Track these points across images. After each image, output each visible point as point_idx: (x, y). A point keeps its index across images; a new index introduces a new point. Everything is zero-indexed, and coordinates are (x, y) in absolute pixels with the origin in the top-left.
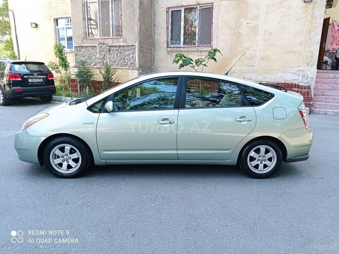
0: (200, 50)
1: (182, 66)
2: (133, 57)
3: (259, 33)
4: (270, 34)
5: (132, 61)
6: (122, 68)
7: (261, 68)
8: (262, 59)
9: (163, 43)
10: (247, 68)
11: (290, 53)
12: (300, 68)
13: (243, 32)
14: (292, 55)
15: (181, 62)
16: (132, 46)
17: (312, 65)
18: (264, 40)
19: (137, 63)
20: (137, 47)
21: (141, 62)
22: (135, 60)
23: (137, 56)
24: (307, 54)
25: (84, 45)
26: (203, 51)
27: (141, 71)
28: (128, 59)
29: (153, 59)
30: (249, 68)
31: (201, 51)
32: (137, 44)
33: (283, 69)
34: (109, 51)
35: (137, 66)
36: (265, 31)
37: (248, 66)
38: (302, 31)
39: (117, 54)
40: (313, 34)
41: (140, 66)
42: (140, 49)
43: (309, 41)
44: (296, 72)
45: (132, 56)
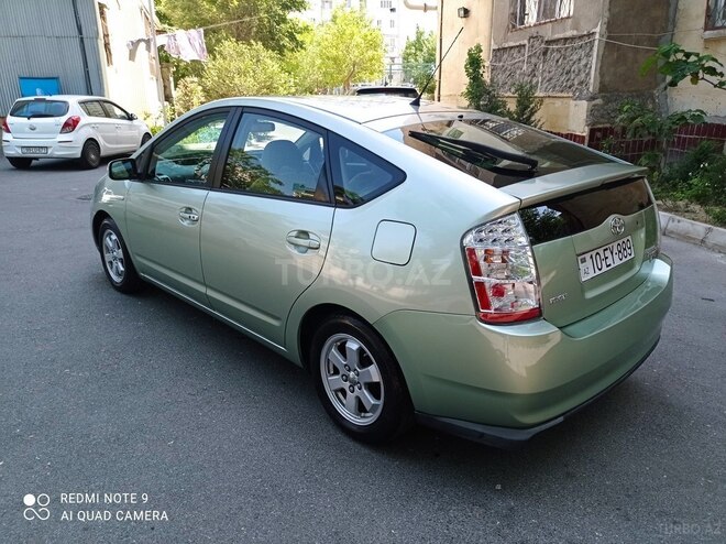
2: (586, 66)
5: (583, 75)
6: (560, 94)
16: (590, 35)
19: (592, 81)
20: (597, 35)
21: (609, 78)
22: (588, 74)
23: (594, 61)
25: (506, 46)
28: (577, 71)
32: (598, 30)
34: (545, 53)
35: (591, 89)
39: (557, 61)
42: (607, 43)
45: (583, 62)
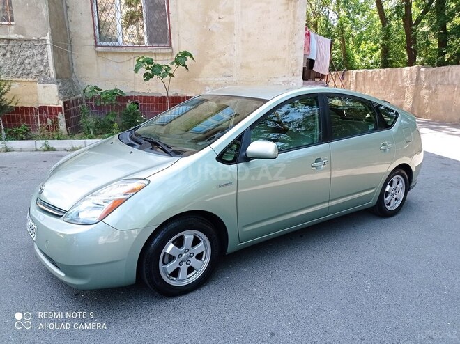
0: (154, 52)
1: (148, 77)
2: (42, 61)
3: (235, 32)
4: (249, 35)
5: (41, 68)
6: (20, 79)
7: (241, 79)
8: (242, 67)
9: (87, 38)
10: (224, 78)
11: (274, 59)
12: (285, 79)
13: (215, 30)
14: (275, 62)
15: (143, 71)
16: (38, 41)
17: (297, 75)
18: (242, 41)
19: (51, 71)
20: (48, 42)
21: (58, 70)
22: (47, 66)
23: (50, 58)
24: (292, 62)
26: (158, 54)
27: (60, 84)
28: (32, 64)
29: (71, 64)
30: (227, 78)
31: (155, 54)
32: (48, 37)
33: (267, 80)
35: (52, 76)
36: (243, 30)
37: (225, 76)
38: (285, 33)
39: (5, 55)
40: (296, 37)
41: (57, 77)
42: (54, 47)
43: (293, 46)
44: (281, 83)
